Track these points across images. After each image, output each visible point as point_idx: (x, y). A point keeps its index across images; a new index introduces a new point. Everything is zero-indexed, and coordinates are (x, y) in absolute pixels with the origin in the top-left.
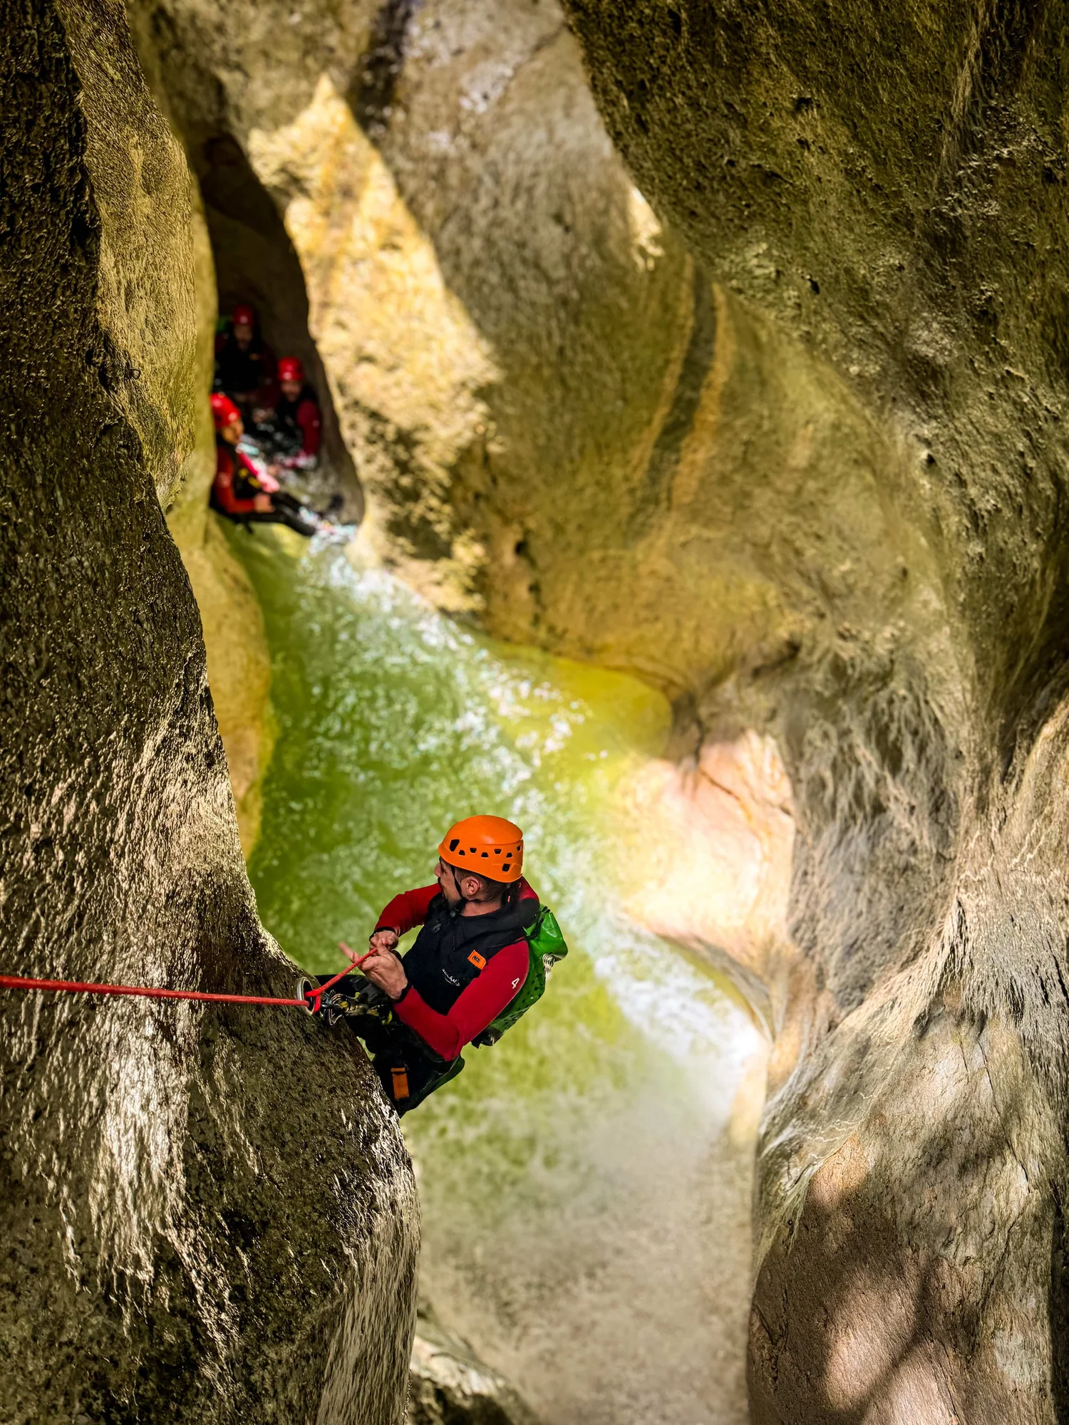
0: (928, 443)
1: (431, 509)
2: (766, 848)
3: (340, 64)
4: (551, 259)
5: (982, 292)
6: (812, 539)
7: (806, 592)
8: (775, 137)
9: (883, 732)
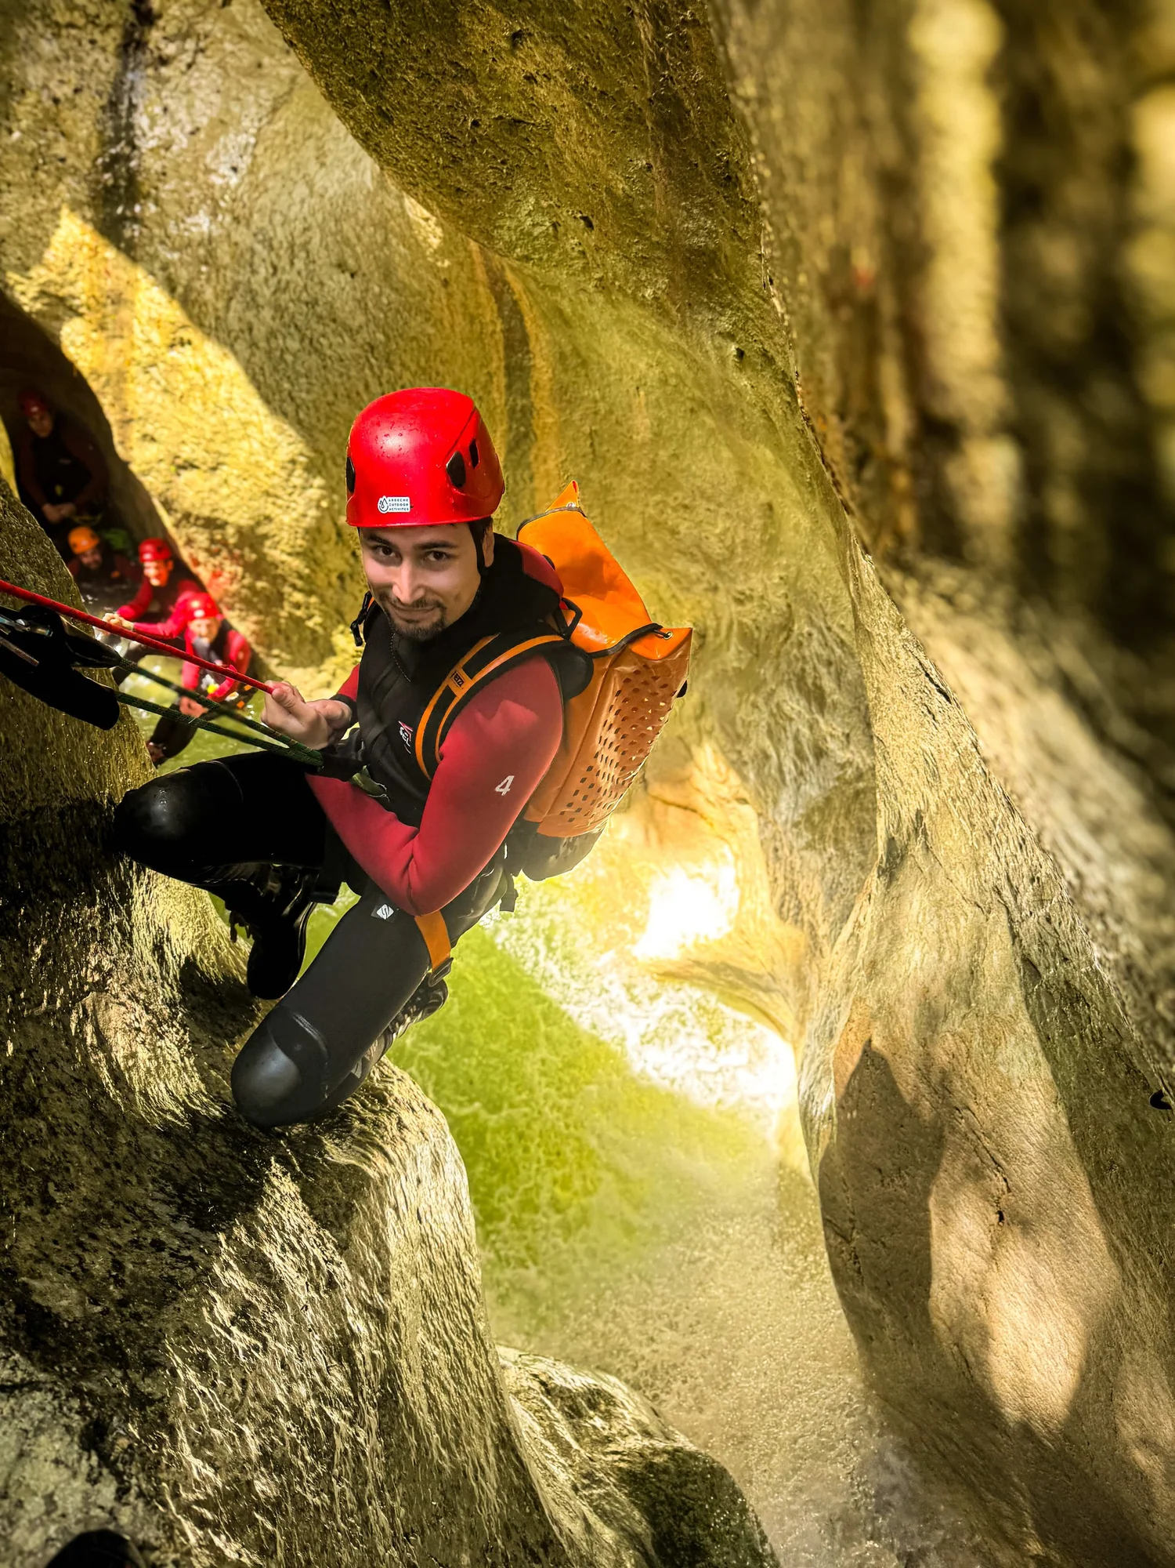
0: (730, 336)
1: (298, 606)
2: (736, 848)
3: (76, 171)
4: (346, 308)
5: (719, 159)
6: (681, 512)
7: (695, 570)
8: (503, 81)
9: (801, 678)
